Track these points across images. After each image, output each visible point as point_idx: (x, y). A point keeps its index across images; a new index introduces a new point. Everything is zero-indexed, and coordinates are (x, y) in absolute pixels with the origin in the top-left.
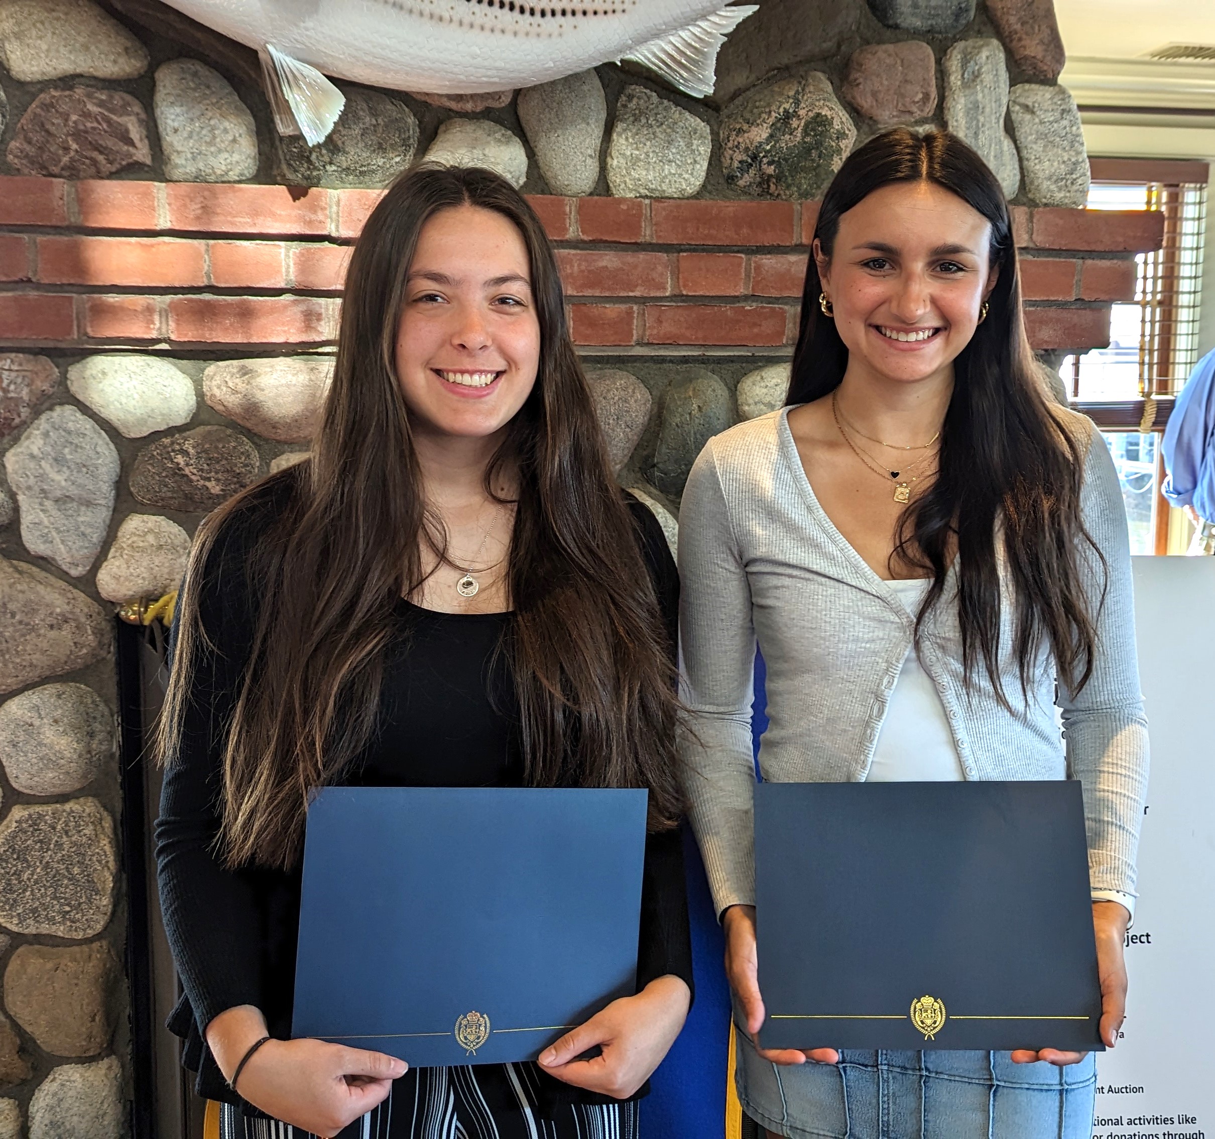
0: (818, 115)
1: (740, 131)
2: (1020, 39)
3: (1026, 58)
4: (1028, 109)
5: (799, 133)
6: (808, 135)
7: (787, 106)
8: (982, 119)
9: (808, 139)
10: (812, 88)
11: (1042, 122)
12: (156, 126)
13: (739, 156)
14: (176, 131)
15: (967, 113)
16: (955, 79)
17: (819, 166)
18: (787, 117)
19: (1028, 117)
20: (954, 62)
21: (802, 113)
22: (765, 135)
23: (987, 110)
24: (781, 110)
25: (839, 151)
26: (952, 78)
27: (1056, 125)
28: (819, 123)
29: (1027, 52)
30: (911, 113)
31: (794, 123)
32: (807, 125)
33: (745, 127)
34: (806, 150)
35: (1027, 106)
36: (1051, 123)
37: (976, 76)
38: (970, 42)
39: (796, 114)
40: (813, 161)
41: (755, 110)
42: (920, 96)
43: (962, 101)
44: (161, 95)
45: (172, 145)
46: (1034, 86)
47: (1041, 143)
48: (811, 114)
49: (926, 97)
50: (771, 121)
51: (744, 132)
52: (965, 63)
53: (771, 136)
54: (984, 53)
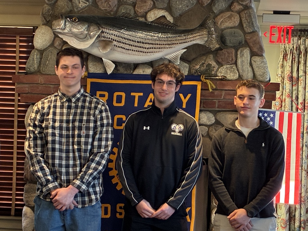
0: (209, 63)
1: (194, 66)
2: (253, 48)
3: (254, 51)
4: (255, 62)
5: (205, 67)
6: (207, 67)
7: (203, 62)
8: (244, 64)
9: (207, 68)
10: (208, 58)
11: (257, 64)
12: (88, 66)
13: (194, 71)
14: (91, 67)
15: (241, 62)
16: (239, 56)
17: (209, 73)
18: (203, 64)
19: (254, 63)
20: (239, 53)
21: (206, 63)
22: (198, 67)
23: (245, 62)
24: (202, 62)
25: (213, 70)
26: (238, 56)
27: (260, 65)
28: (209, 65)
29: (254, 50)
30: (229, 63)
31: (204, 65)
32: (207, 65)
33: (195, 65)
34: (206, 70)
35: (254, 61)
36: (259, 64)
37: (243, 55)
38: (243, 48)
39: (205, 63)
40: (208, 72)
41: (197, 62)
42: (231, 59)
43: (240, 60)
44: (89, 61)
45: (90, 70)
46: (257, 57)
47: (257, 68)
48: (208, 63)
49: (232, 59)
50: (200, 64)
51: (195, 66)
52: (241, 52)
53: (200, 67)
54: (245, 50)
